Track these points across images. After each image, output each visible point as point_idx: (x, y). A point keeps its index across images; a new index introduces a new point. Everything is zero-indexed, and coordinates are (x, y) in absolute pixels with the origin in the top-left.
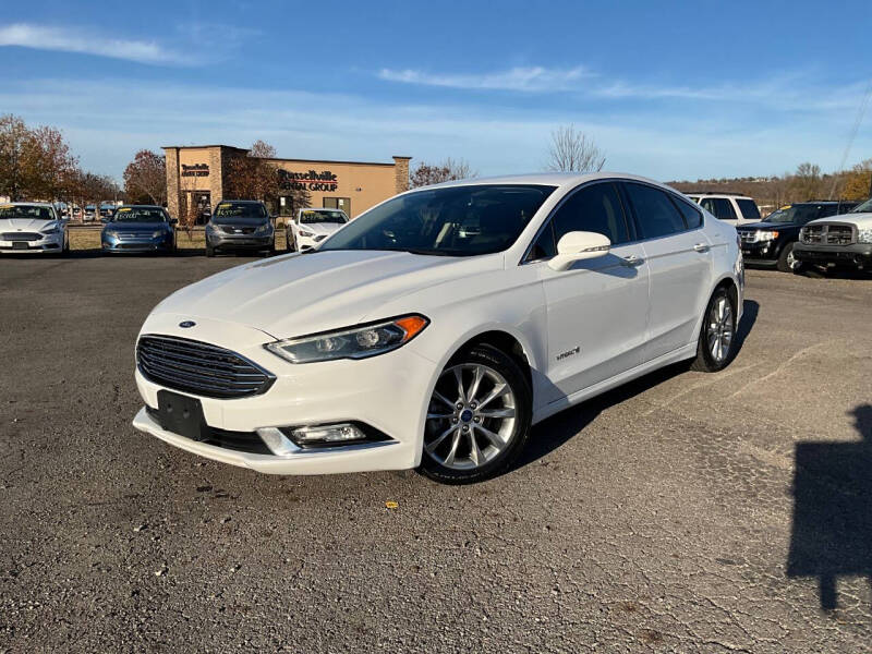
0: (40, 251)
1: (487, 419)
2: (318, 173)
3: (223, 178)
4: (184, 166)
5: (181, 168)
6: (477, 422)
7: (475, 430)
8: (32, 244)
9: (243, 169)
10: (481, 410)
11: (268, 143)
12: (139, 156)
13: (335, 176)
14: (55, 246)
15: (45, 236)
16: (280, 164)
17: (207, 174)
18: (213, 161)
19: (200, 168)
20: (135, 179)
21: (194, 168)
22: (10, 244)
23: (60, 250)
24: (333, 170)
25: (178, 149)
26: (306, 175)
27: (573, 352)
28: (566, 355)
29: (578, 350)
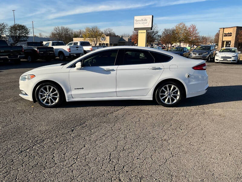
5: (224, 34)
10: (52, 95)
18: (234, 32)
25: (224, 28)
27: (81, 89)
28: (78, 89)
29: (83, 88)
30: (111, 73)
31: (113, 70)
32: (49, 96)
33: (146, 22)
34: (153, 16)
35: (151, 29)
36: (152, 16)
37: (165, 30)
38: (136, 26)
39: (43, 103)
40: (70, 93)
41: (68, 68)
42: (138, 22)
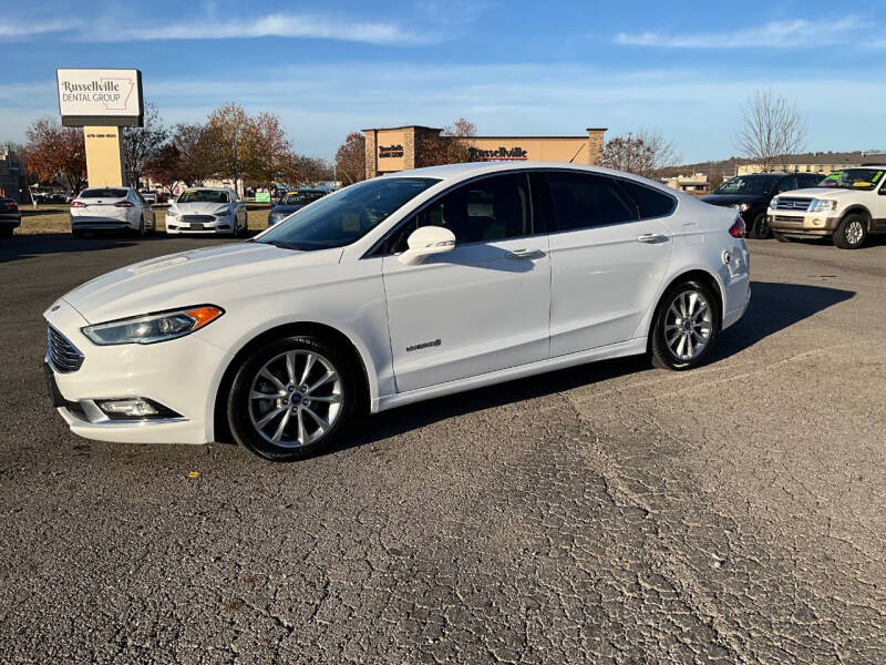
0: (213, 231)
1: (313, 402)
2: (508, 149)
3: (416, 158)
4: (381, 147)
6: (305, 404)
7: (303, 411)
8: (207, 225)
9: (434, 149)
10: (312, 394)
11: (469, 120)
12: (349, 139)
13: (525, 152)
14: (227, 227)
15: (218, 218)
16: (470, 142)
17: (401, 155)
18: (406, 141)
19: (396, 149)
20: (345, 161)
21: (390, 149)
22: (188, 225)
23: (230, 231)
24: (522, 145)
25: (376, 131)
26: (496, 152)
27: (430, 344)
28: (419, 347)
29: (438, 343)
30: (533, 265)
31: (539, 254)
32: (297, 400)
33: (113, 93)
34: (139, 73)
35: (141, 125)
36: (135, 72)
37: (181, 128)
38: (70, 108)
39: (271, 441)
40: (388, 373)
41: (365, 256)
42: (75, 93)
